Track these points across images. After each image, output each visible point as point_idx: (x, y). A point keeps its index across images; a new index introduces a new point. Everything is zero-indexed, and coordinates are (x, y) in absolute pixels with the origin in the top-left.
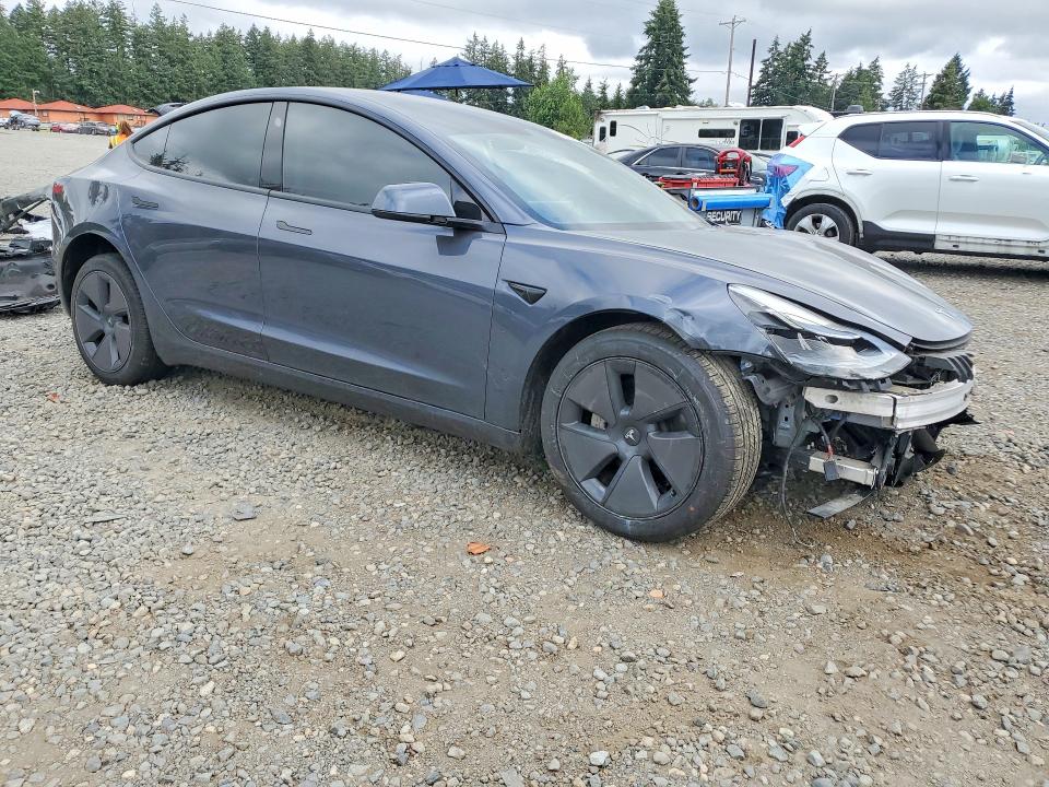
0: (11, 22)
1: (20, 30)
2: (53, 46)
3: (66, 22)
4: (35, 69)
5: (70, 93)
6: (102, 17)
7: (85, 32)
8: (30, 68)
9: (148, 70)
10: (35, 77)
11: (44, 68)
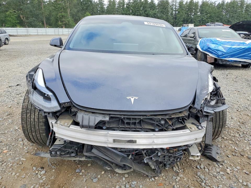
0: (216, 7)
1: (218, 8)
2: (225, 11)
3: (229, 5)
4: (219, 17)
5: (226, 22)
6: (239, 3)
7: (233, 7)
8: (218, 17)
9: (248, 14)
10: (219, 19)
11: (221, 17)
